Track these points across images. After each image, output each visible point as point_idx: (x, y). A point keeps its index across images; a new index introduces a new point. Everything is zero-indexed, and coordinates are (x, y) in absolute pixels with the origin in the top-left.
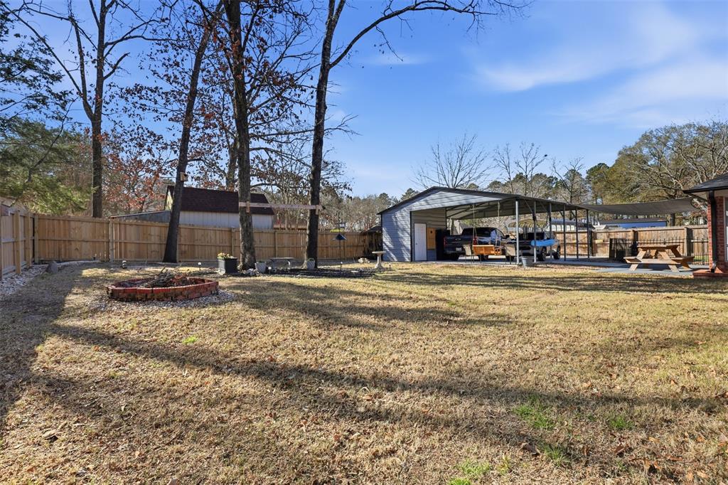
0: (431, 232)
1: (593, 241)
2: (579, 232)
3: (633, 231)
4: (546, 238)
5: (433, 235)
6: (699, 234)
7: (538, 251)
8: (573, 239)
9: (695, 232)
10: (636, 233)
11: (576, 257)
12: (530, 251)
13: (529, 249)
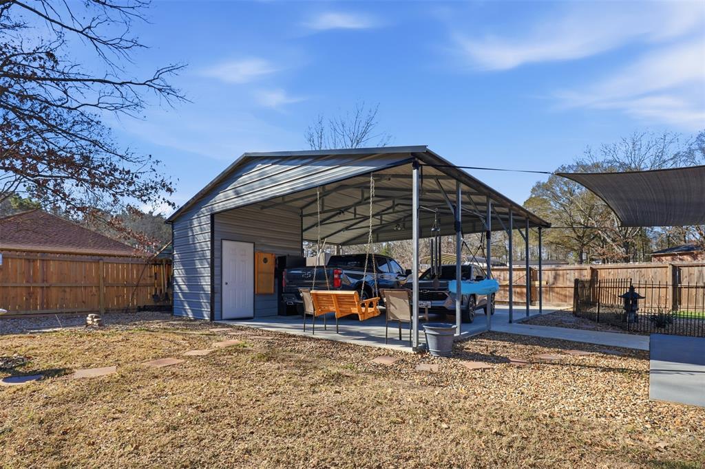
0: (265, 260)
1: (532, 283)
2: (515, 270)
3: (591, 268)
4: (473, 277)
5: (270, 267)
6: (690, 274)
7: (462, 303)
8: (504, 280)
9: (685, 271)
10: (594, 272)
11: (508, 307)
12: (446, 304)
13: (444, 297)
